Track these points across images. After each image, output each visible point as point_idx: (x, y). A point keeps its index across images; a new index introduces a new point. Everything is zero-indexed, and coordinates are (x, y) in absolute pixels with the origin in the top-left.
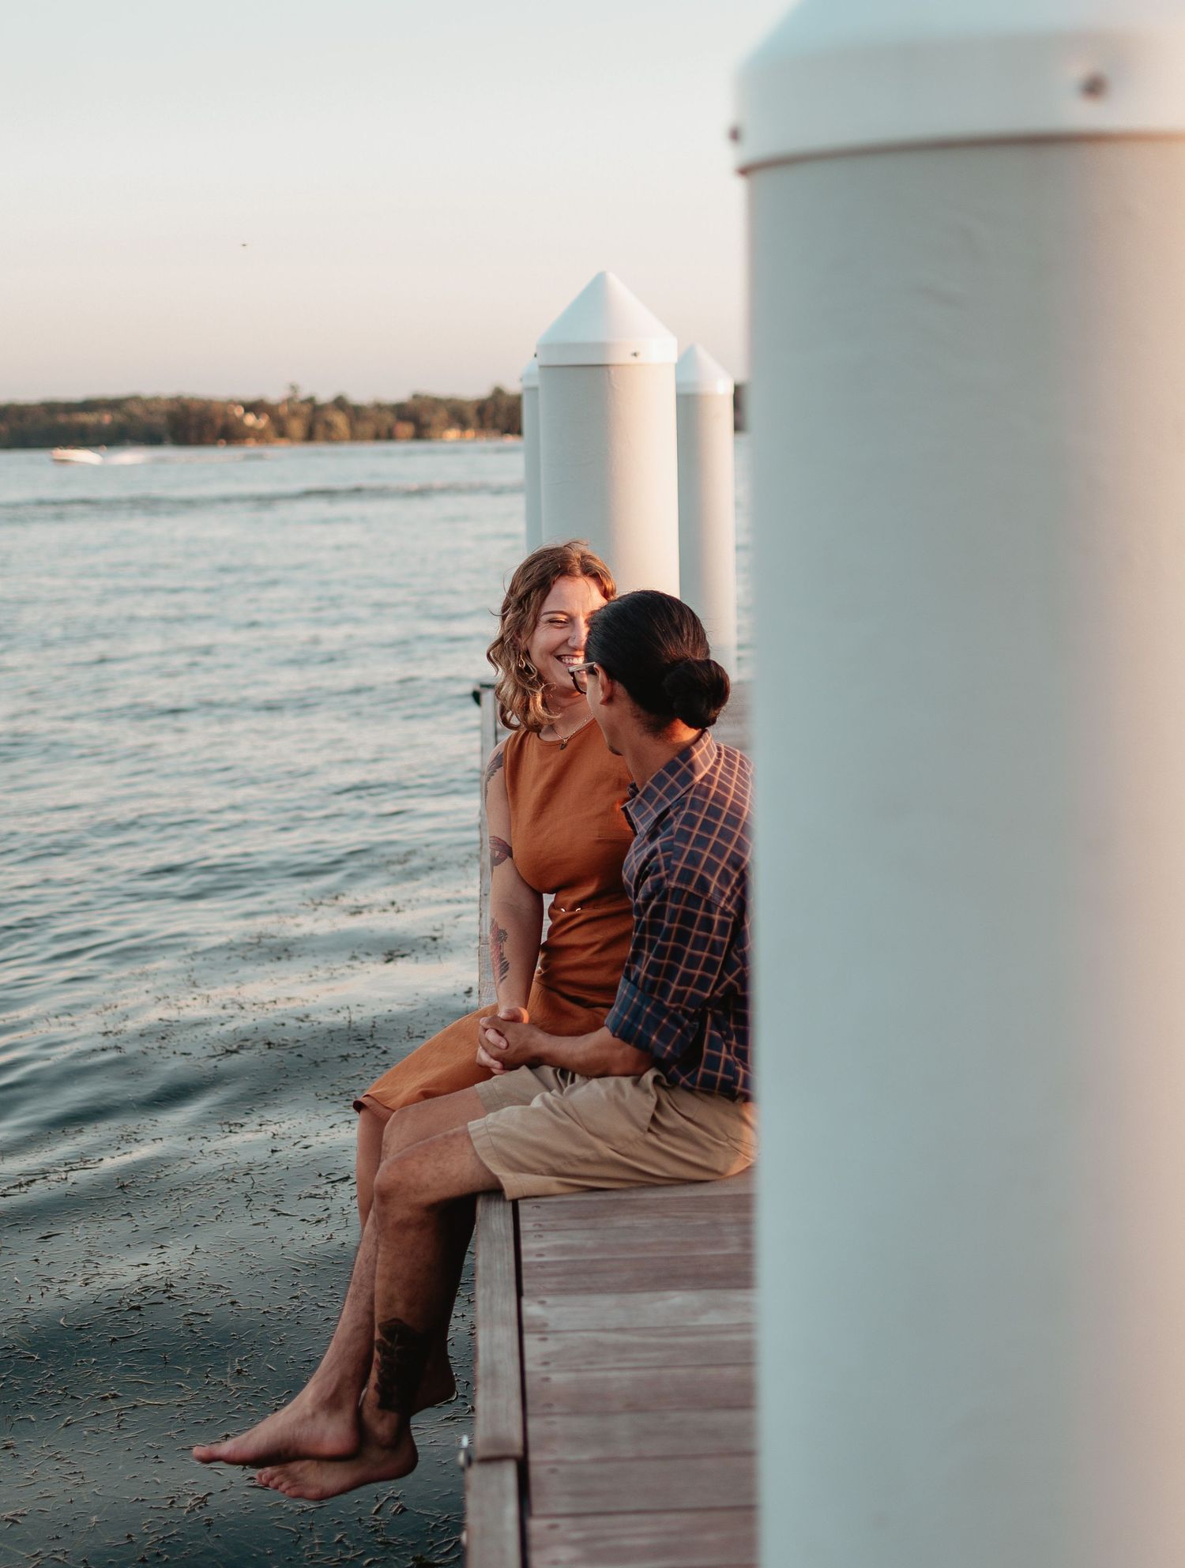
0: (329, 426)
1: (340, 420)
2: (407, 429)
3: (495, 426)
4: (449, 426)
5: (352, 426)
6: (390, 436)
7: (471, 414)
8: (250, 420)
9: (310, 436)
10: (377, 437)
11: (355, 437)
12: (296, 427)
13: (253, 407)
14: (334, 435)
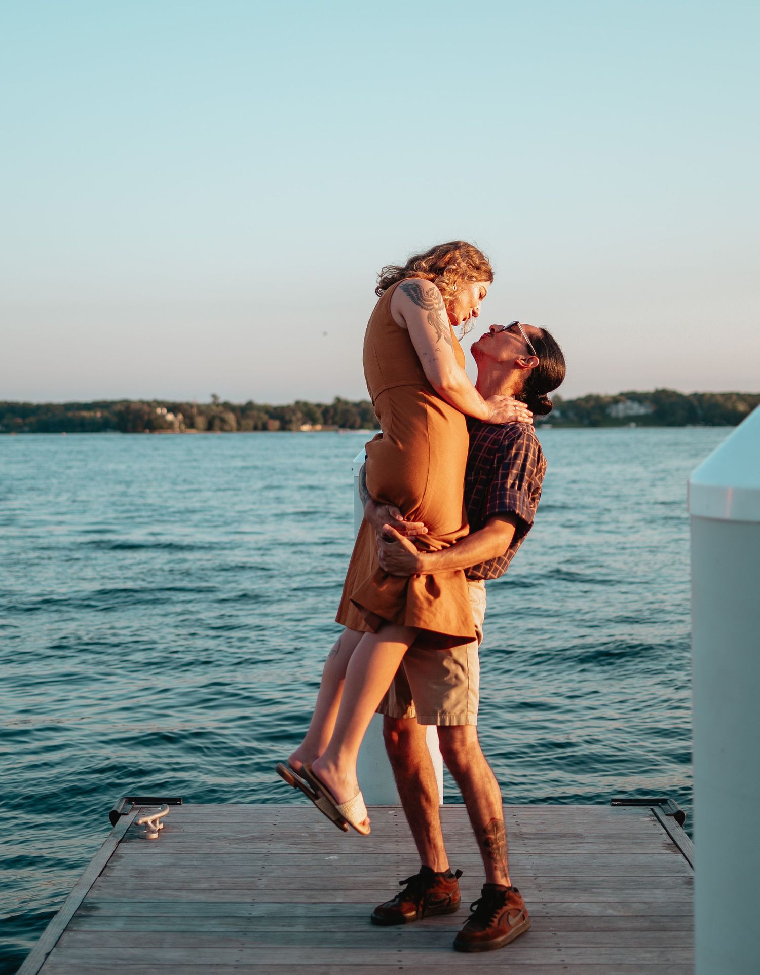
0: (223, 421)
1: (231, 418)
2: (276, 424)
3: (334, 423)
4: (304, 423)
5: (238, 422)
6: (265, 428)
7: (318, 414)
8: (170, 417)
9: (210, 427)
10: (256, 429)
11: (240, 428)
12: (200, 421)
13: (174, 408)
14: (227, 427)
